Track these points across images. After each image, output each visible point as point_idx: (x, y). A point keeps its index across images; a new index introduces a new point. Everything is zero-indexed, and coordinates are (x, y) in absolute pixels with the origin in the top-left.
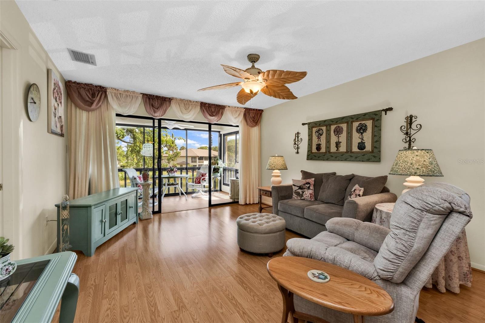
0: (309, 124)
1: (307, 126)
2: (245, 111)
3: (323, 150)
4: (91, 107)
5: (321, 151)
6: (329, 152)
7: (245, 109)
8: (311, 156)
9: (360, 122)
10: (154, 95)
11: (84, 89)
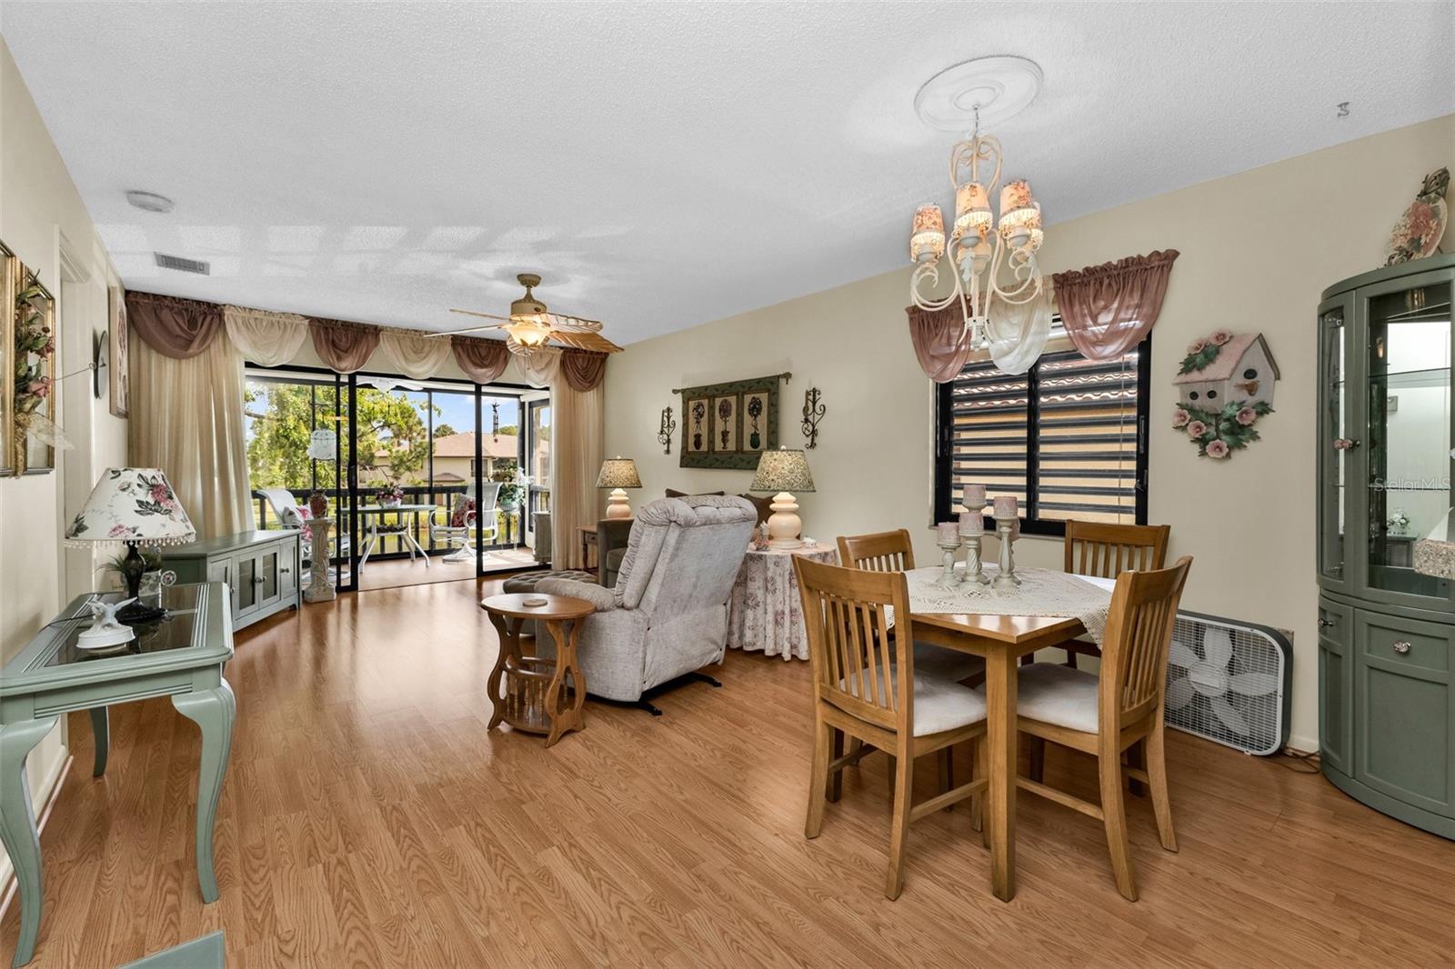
0: (683, 391)
1: (680, 395)
2: (564, 355)
3: (704, 447)
4: (186, 350)
5: (701, 450)
6: (713, 450)
7: (562, 351)
8: (689, 460)
9: (753, 395)
10: (337, 321)
11: (171, 309)
